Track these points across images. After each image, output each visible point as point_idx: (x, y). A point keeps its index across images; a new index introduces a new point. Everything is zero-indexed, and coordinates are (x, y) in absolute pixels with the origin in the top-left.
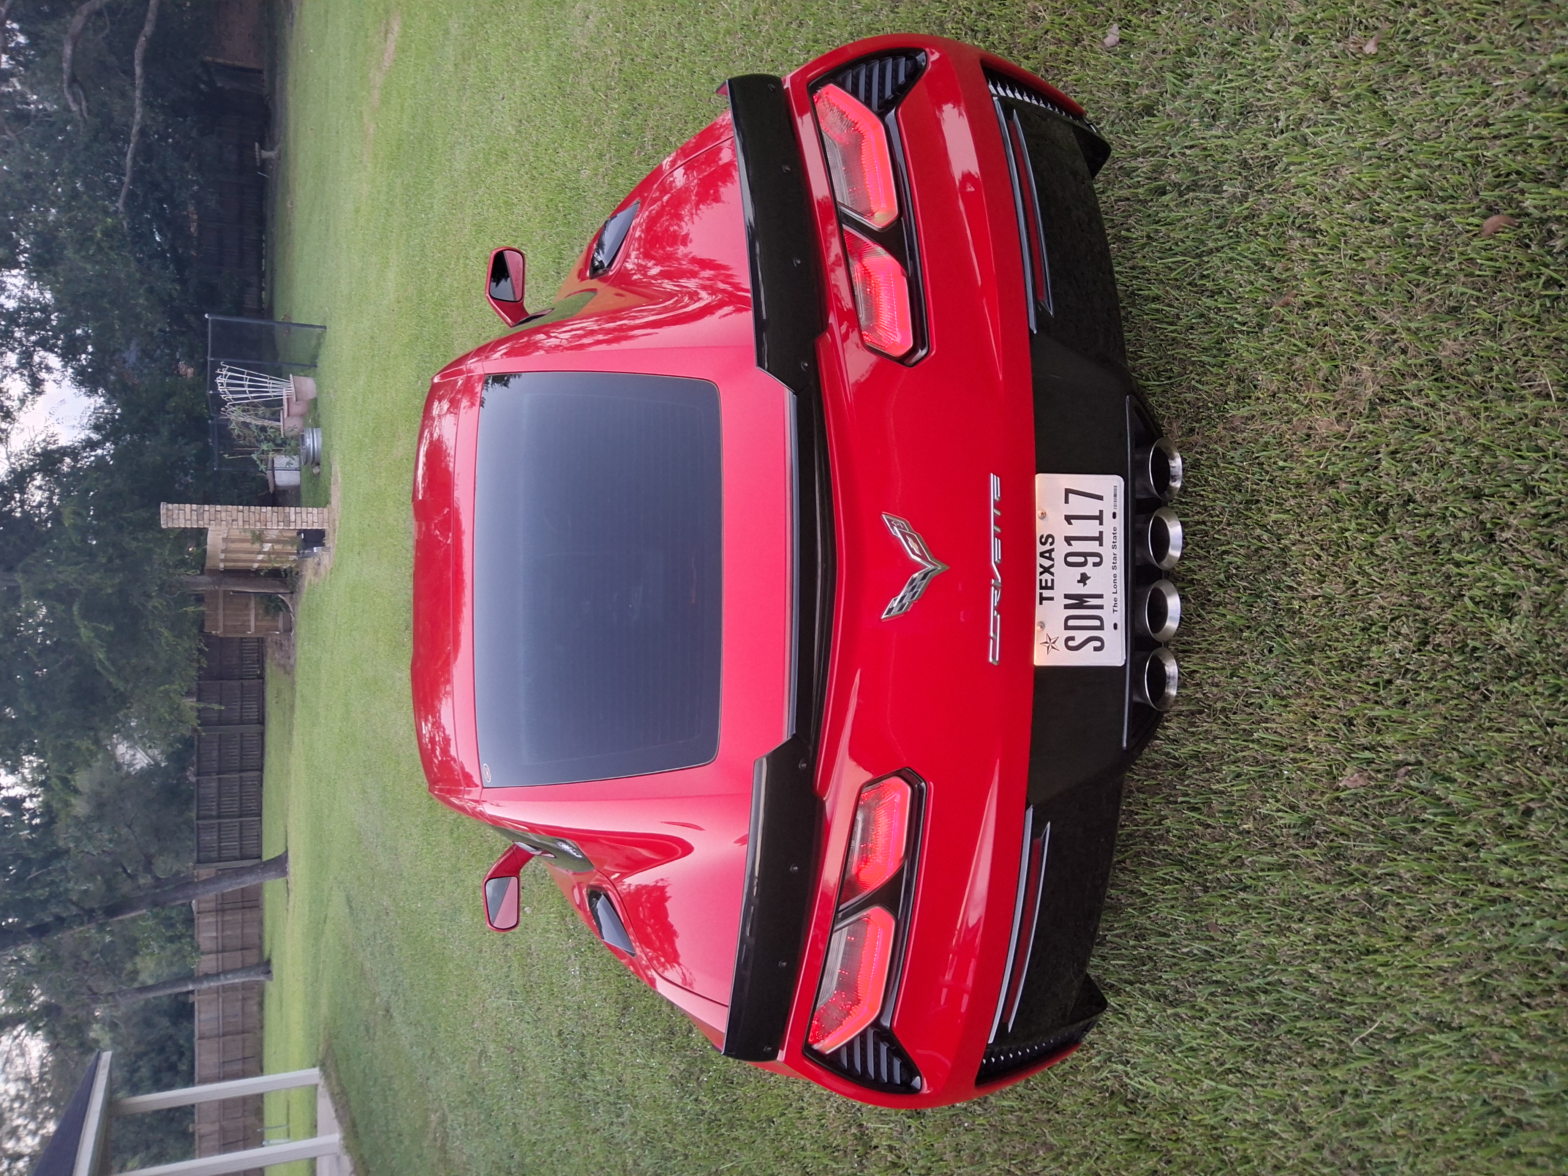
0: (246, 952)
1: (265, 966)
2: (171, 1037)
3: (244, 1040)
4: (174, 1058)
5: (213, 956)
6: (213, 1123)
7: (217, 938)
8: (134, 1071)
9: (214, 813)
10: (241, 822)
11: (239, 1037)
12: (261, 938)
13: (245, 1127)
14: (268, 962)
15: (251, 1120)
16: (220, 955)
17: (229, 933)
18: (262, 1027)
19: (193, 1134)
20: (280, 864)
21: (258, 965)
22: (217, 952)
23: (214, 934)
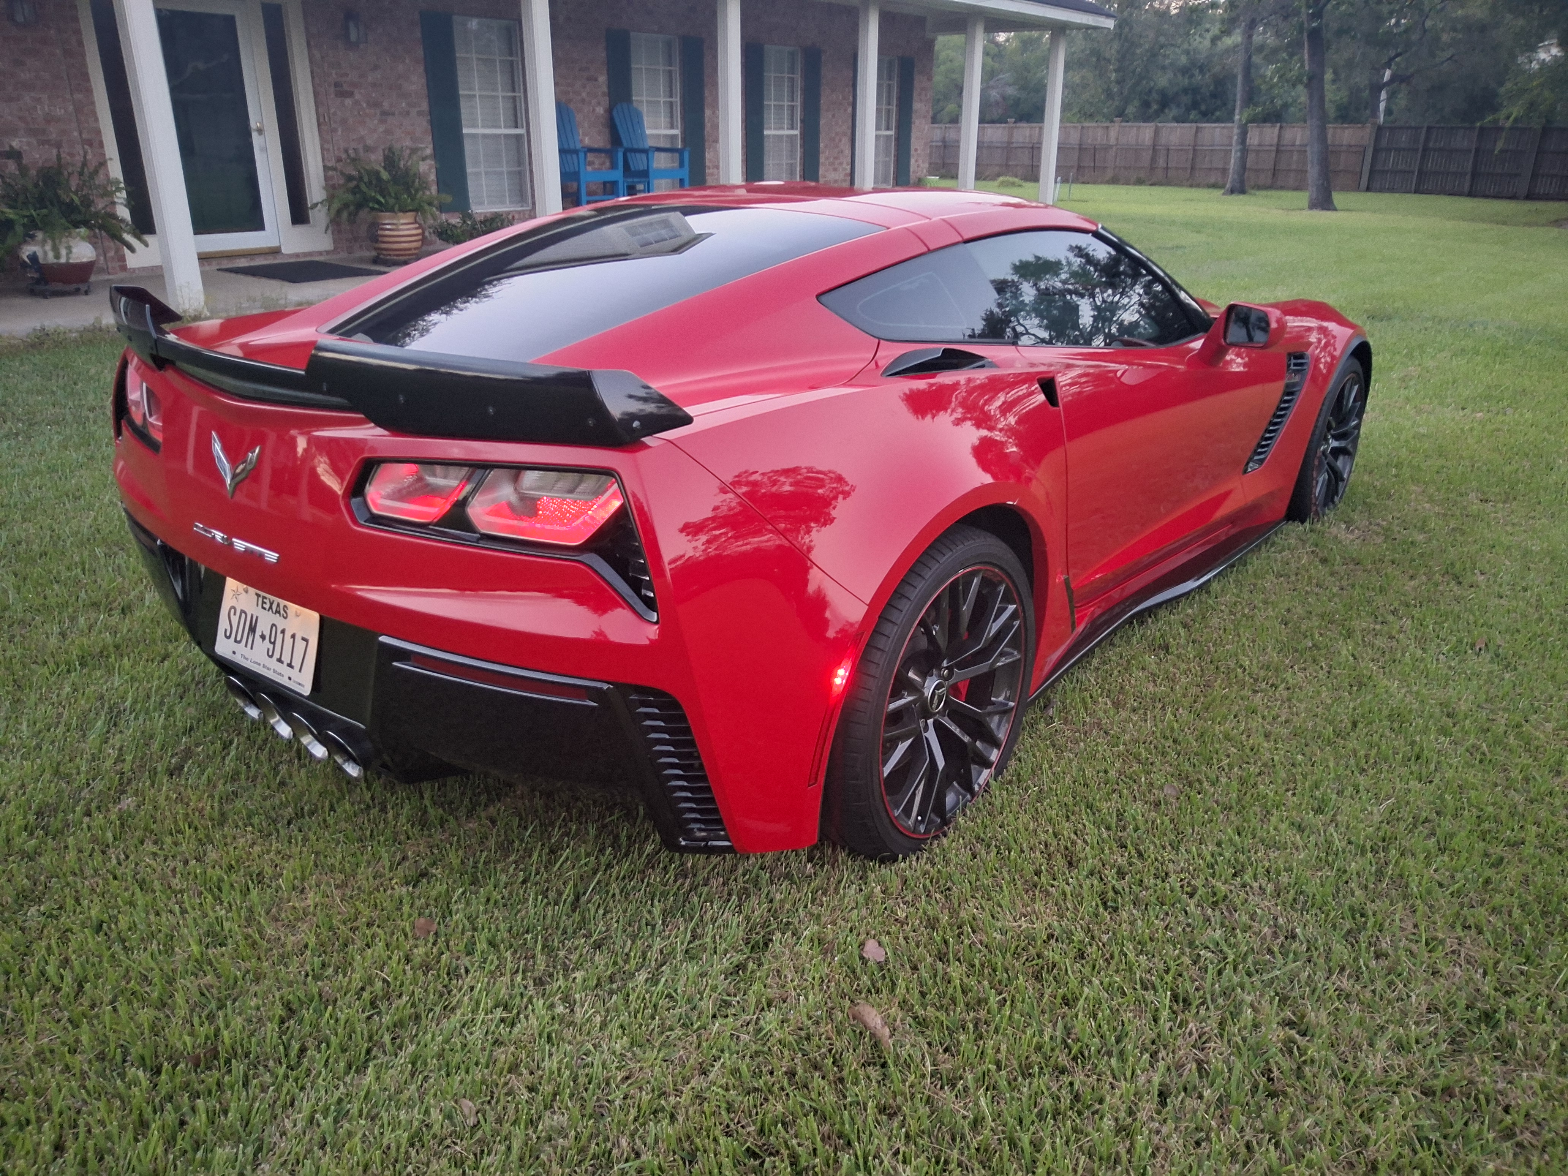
0: (1270, 174)
1: (1239, 189)
2: (1225, 104)
3: (1185, 169)
4: (1203, 107)
5: (1276, 140)
6: (1117, 139)
7: (1294, 145)
8: (1202, 69)
9: (1431, 145)
10: (1413, 172)
11: (1189, 165)
12: (1282, 188)
13: (1105, 168)
14: (1242, 191)
15: (1109, 174)
16: (1274, 148)
17: (1295, 157)
18: (1191, 186)
19: (1112, 121)
20: (1323, 202)
21: (1242, 182)
22: (1278, 145)
23: (1298, 143)
